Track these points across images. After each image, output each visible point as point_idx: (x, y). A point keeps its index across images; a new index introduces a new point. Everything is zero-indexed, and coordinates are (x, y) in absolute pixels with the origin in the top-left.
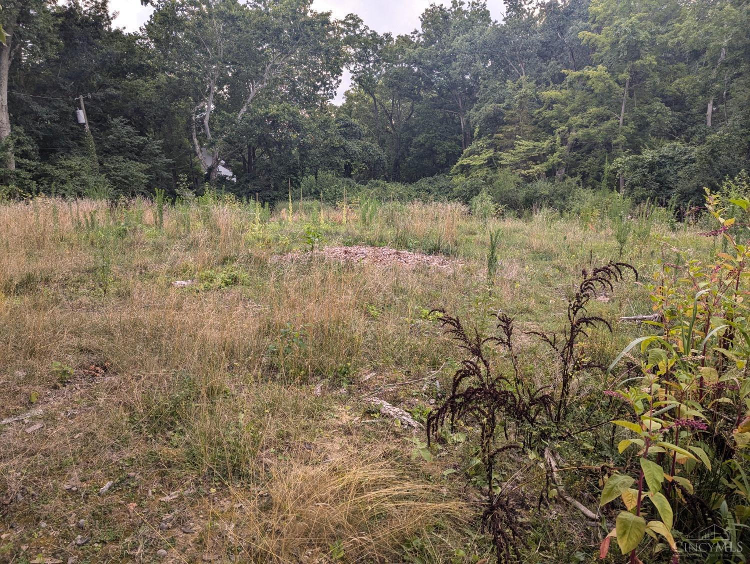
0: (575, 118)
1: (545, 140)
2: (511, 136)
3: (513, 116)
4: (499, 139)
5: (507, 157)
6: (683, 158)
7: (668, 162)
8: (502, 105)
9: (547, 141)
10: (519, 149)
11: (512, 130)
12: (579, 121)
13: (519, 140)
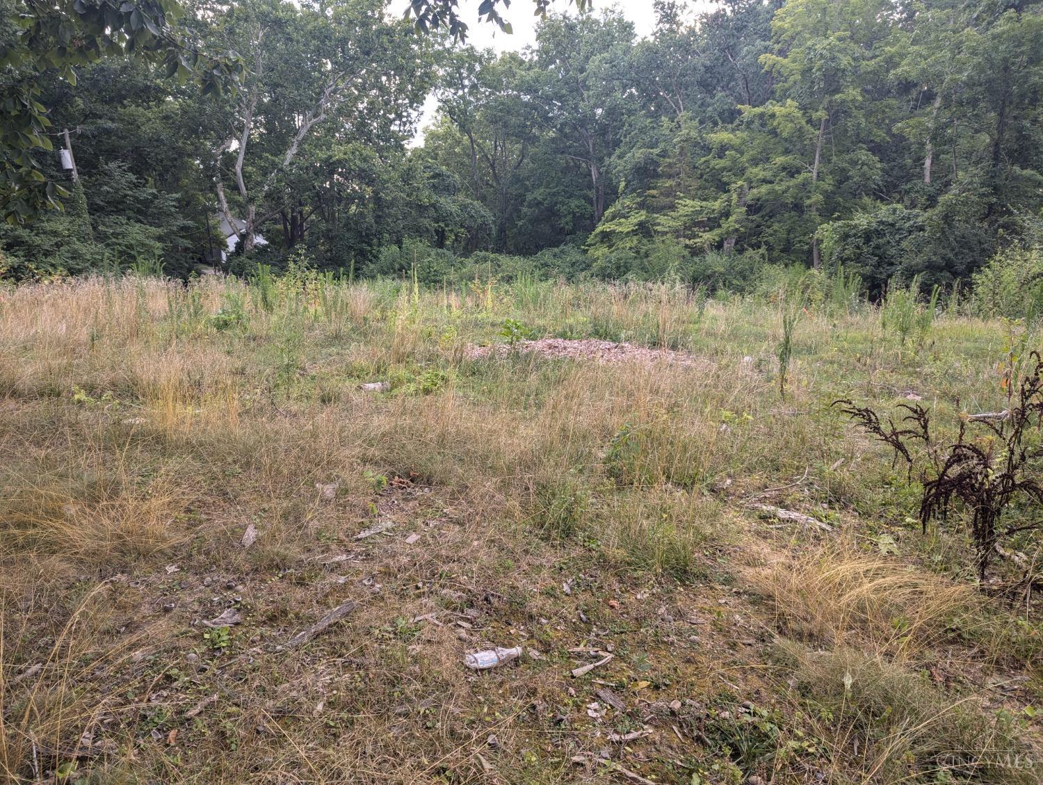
0: (755, 170)
1: (716, 199)
2: (669, 193)
3: (670, 166)
4: (653, 197)
5: (665, 222)
6: (907, 225)
7: (888, 230)
8: (656, 151)
9: (719, 201)
10: (682, 211)
11: (671, 186)
12: (761, 175)
13: (680, 198)
